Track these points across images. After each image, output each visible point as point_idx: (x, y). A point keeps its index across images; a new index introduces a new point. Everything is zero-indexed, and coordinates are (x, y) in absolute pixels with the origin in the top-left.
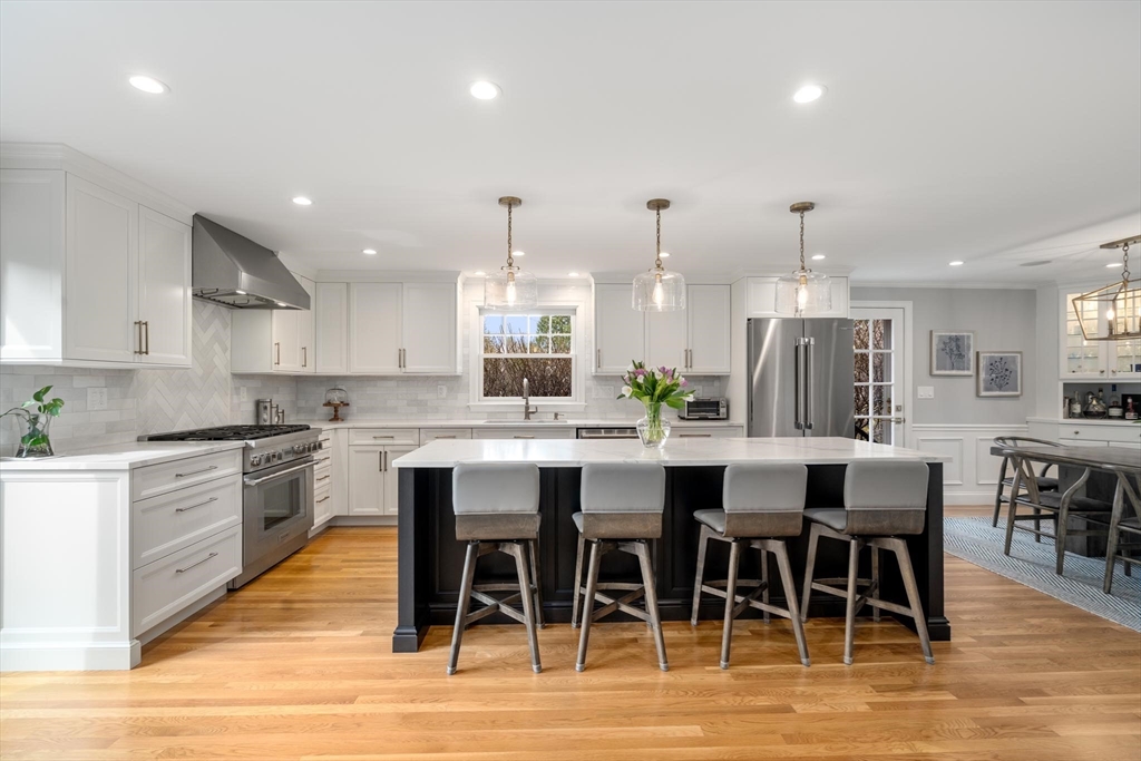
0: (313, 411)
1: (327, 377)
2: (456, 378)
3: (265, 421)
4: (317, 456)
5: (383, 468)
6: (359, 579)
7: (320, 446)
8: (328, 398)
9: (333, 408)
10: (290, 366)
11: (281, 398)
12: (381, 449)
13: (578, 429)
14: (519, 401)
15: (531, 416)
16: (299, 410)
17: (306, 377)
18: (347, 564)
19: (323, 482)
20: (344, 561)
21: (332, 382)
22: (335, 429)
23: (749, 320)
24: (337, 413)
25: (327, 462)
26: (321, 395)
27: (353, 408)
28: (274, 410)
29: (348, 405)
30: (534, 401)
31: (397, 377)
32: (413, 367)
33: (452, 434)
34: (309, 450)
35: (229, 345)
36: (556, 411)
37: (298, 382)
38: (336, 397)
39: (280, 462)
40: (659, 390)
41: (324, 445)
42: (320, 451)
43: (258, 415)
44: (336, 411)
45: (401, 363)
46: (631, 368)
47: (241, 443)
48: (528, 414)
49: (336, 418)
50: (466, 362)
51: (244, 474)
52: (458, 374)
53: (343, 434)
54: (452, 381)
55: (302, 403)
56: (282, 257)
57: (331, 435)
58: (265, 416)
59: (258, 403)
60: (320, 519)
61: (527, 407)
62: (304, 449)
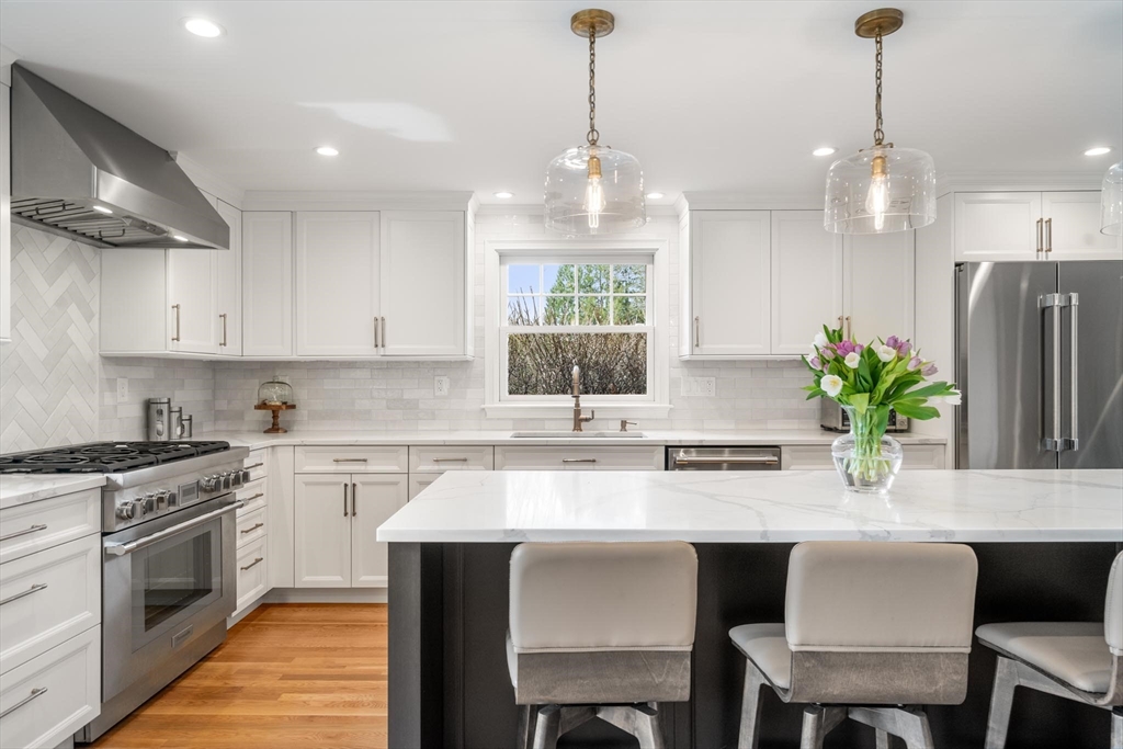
0: (239, 416)
1: (262, 362)
2: (463, 364)
3: (159, 434)
4: (241, 493)
5: (349, 510)
6: (311, 718)
7: (246, 477)
8: (263, 396)
9: (270, 413)
10: (199, 342)
11: (188, 397)
12: (346, 479)
13: (667, 447)
14: (566, 401)
15: (583, 424)
16: (217, 416)
17: (229, 362)
18: (291, 683)
19: (253, 535)
20: (285, 677)
21: (268, 370)
22: (273, 447)
23: (957, 265)
24: (277, 419)
25: (260, 502)
26: (252, 391)
27: (302, 412)
28: (175, 416)
29: (293, 407)
30: (589, 402)
31: (371, 362)
32: (396, 347)
33: (462, 456)
34: (227, 485)
35: (96, 309)
36: (624, 416)
37: (216, 370)
38: (275, 395)
39: (172, 509)
40: (887, 381)
41: (253, 474)
42: (246, 485)
43: (148, 424)
44: (275, 417)
45: (379, 341)
46: (821, 339)
47: (97, 479)
48: (578, 422)
49: (274, 428)
50: (480, 340)
51: (104, 534)
52: (469, 358)
53: (285, 456)
54: (455, 368)
55: (222, 405)
56: (183, 161)
57: (265, 458)
58: (159, 426)
59: (148, 405)
60: (246, 597)
61: (577, 412)
62: (218, 483)
